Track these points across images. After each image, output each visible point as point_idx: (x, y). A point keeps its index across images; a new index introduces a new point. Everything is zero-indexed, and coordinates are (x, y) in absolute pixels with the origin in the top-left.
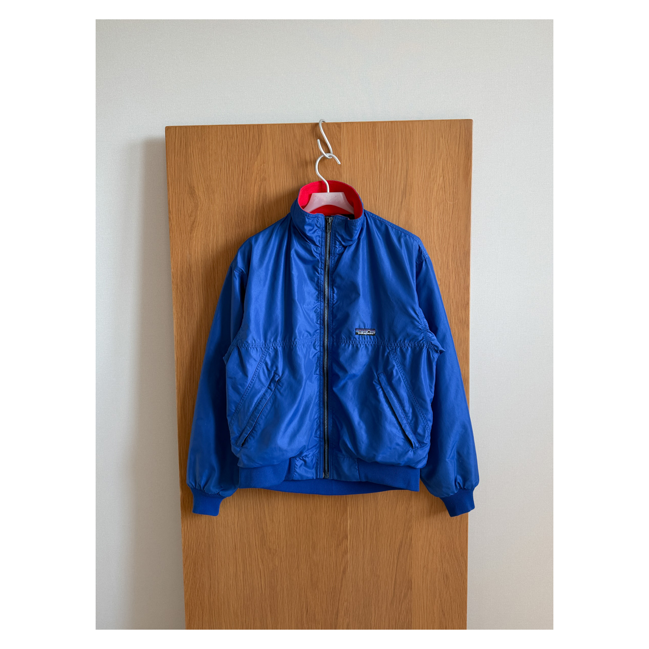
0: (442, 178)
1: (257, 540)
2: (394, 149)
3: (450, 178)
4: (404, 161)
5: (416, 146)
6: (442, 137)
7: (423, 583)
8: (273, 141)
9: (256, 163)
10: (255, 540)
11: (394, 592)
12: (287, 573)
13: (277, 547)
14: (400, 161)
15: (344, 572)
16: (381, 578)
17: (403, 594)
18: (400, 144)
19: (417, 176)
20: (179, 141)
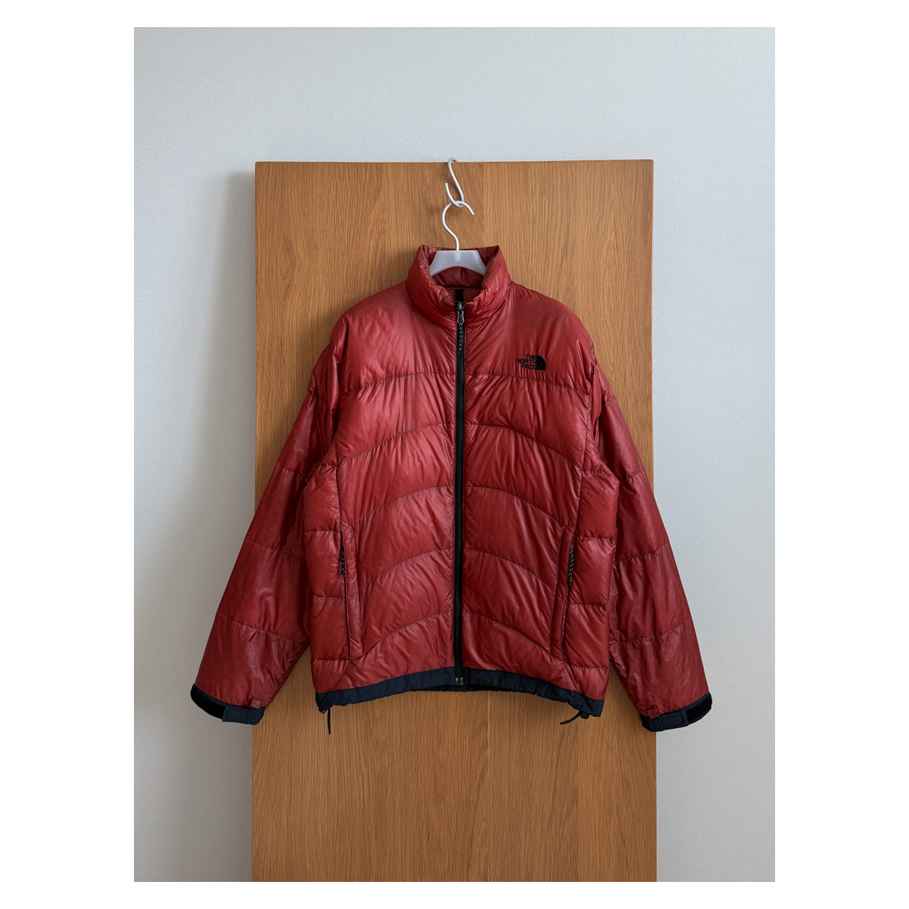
0: (613, 233)
2: (551, 196)
3: (625, 234)
4: (564, 212)
5: (580, 194)
6: (614, 182)
7: (593, 793)
8: (395, 185)
9: (373, 211)
11: (553, 807)
12: (400, 779)
14: (560, 211)
15: (482, 777)
16: (534, 787)
17: (565, 809)
18: (559, 190)
19: (582, 231)
20: (274, 181)
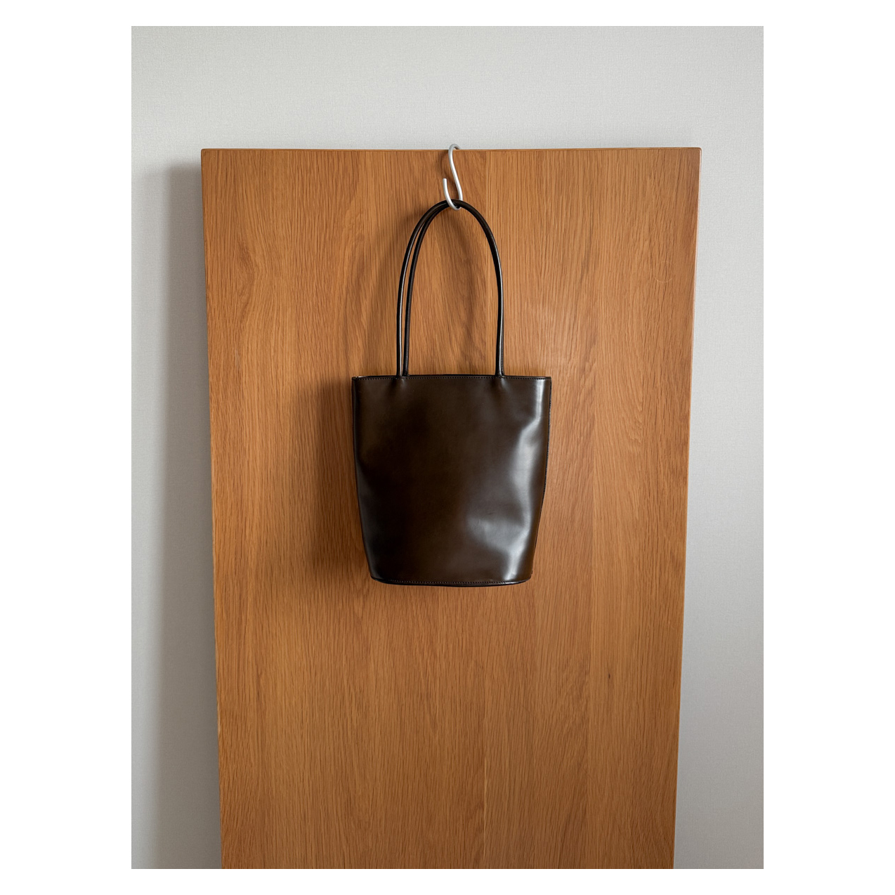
0: (647, 242)
1: (339, 806)
2: (570, 194)
3: (662, 243)
4: (586, 214)
5: (607, 190)
6: (650, 176)
8: (376, 178)
9: (348, 211)
10: (337, 807)
13: (372, 819)
14: (581, 214)
18: (581, 186)
19: (608, 238)
20: (224, 174)
